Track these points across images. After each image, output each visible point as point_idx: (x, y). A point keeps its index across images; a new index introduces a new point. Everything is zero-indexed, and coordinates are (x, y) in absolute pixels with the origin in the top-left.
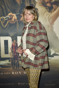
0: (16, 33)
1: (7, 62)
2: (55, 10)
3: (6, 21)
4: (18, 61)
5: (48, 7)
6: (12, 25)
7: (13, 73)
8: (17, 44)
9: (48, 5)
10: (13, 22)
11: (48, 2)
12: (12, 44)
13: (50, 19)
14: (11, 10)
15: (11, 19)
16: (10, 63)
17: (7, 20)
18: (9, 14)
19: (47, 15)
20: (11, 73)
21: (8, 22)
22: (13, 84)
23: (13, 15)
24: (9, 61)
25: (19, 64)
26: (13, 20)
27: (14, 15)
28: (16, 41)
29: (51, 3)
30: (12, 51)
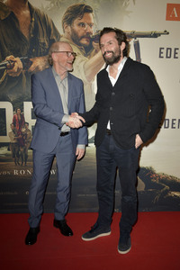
0: (20, 95)
1: (4, 151)
2: (97, 52)
3: (2, 71)
4: (25, 150)
5: (84, 45)
6: (13, 80)
7: (16, 172)
8: (22, 116)
9: (84, 42)
10: (15, 73)
11: (83, 37)
12: (14, 117)
13: (87, 69)
14: (11, 50)
15: (12, 67)
16: (10, 152)
17: (4, 69)
18: (8, 58)
19: (82, 61)
20: (12, 173)
21: (5, 74)
22: (16, 193)
23: (16, 59)
24: (9, 150)
25: (26, 156)
26: (15, 69)
27: (18, 59)
28: (22, 111)
29: (89, 37)
30: (14, 131)
